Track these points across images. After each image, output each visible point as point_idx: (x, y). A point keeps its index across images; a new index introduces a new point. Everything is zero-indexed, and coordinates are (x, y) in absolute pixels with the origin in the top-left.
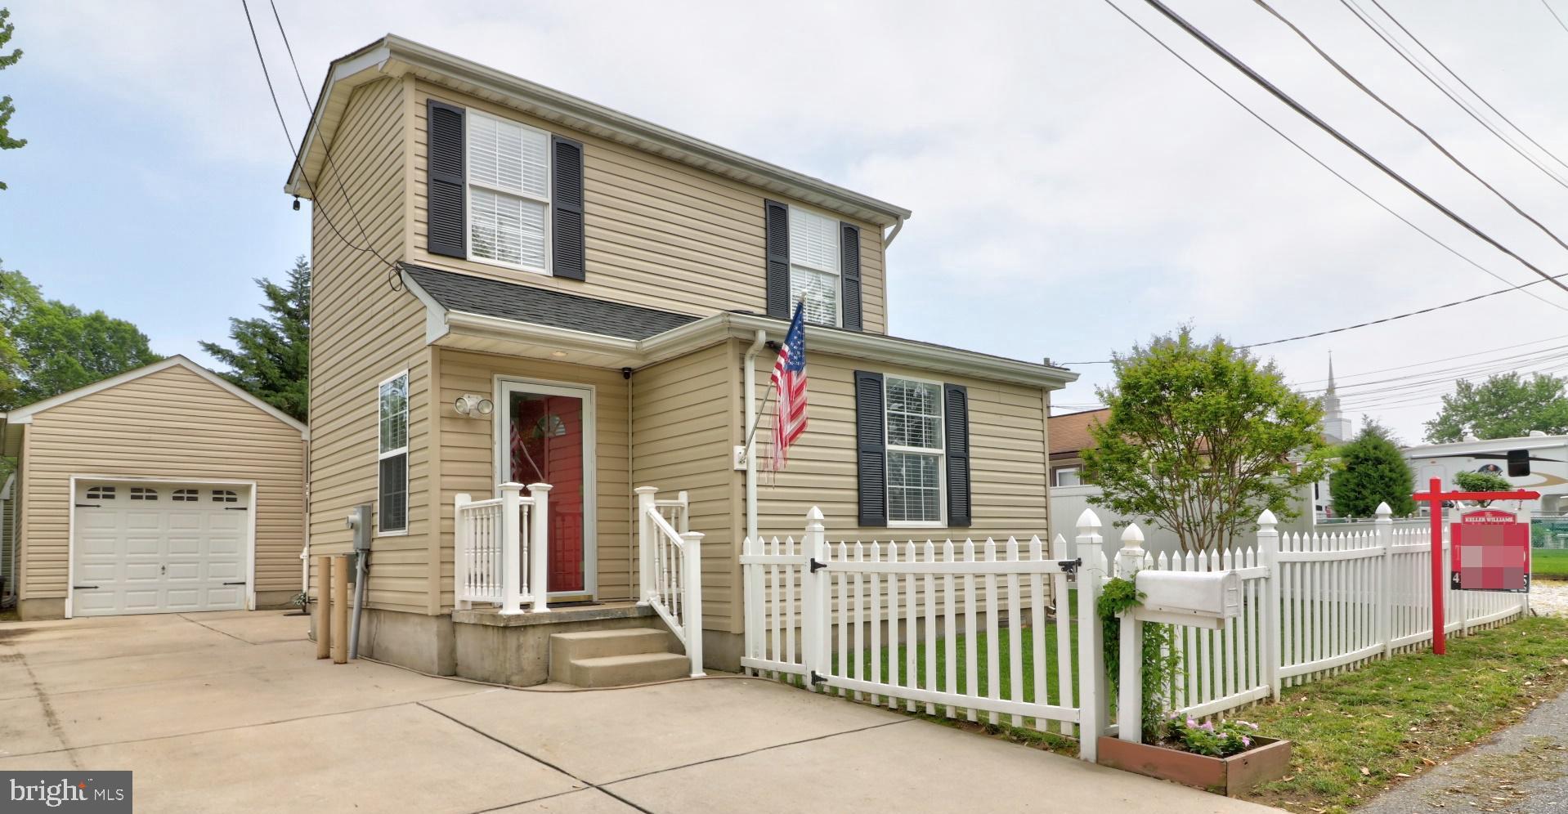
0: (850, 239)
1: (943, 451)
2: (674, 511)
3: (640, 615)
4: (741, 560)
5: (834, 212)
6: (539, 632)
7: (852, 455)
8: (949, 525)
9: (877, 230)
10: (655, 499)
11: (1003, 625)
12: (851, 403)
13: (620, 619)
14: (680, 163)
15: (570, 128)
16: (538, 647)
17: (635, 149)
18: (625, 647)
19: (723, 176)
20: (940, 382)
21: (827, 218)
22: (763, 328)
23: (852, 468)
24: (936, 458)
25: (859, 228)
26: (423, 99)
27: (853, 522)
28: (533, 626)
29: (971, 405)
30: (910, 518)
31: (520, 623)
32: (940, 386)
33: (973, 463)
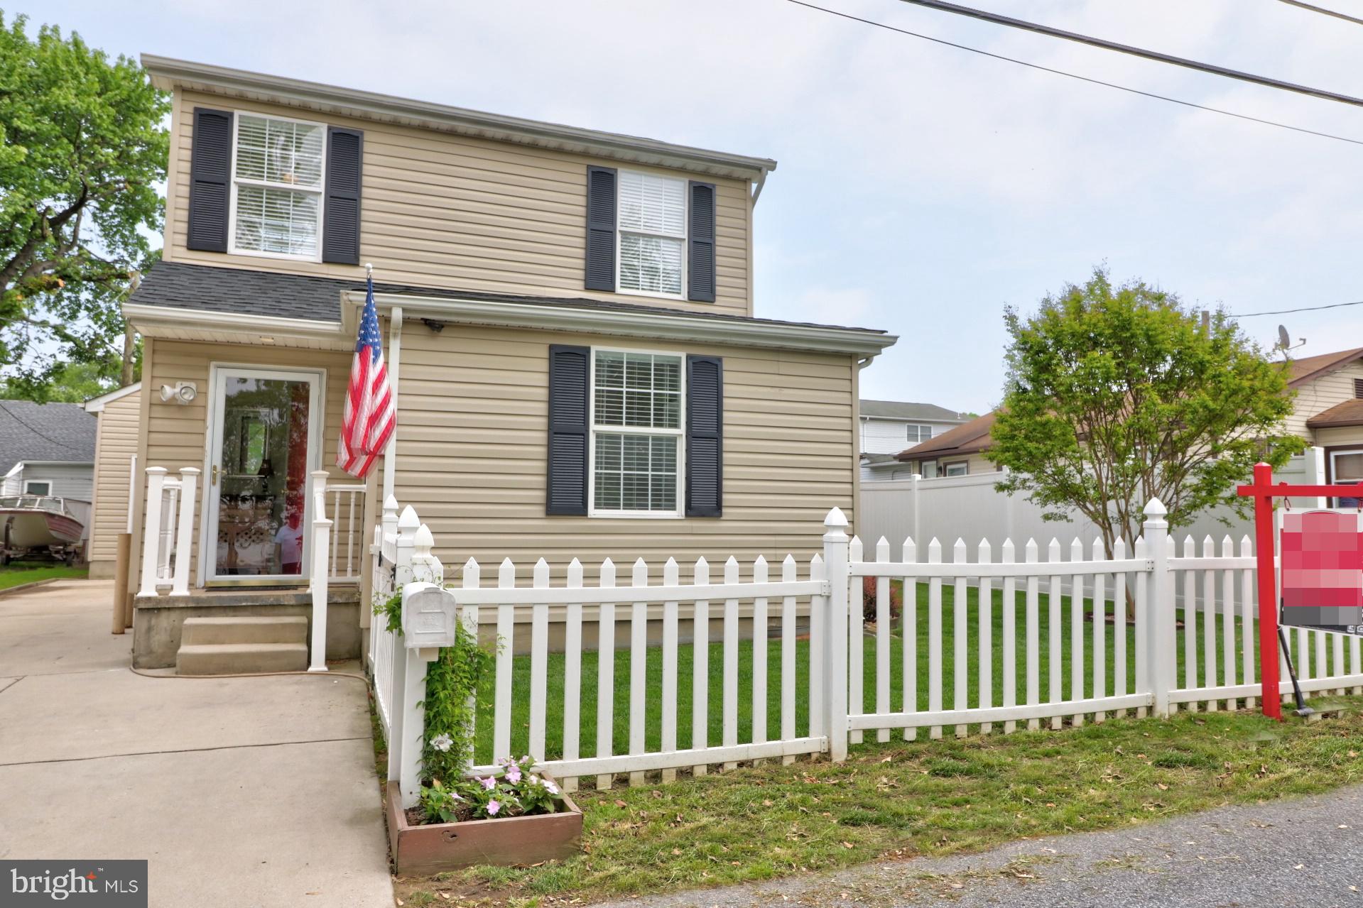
0: (701, 199)
1: (682, 430)
2: (353, 496)
3: (299, 603)
4: (371, 550)
5: (681, 171)
6: (174, 616)
7: (542, 437)
8: (687, 515)
9: (741, 186)
10: (327, 483)
11: (775, 633)
12: (543, 379)
13: (272, 606)
14: (479, 138)
15: (350, 117)
16: (172, 630)
17: (424, 129)
18: (250, 635)
19: (533, 147)
20: (682, 355)
21: (669, 179)
22: (398, 305)
23: (542, 451)
24: (672, 440)
25: (714, 186)
26: (190, 107)
27: (540, 510)
28: (169, 609)
29: (727, 377)
30: (628, 506)
31: (150, 605)
32: (680, 358)
33: (727, 443)
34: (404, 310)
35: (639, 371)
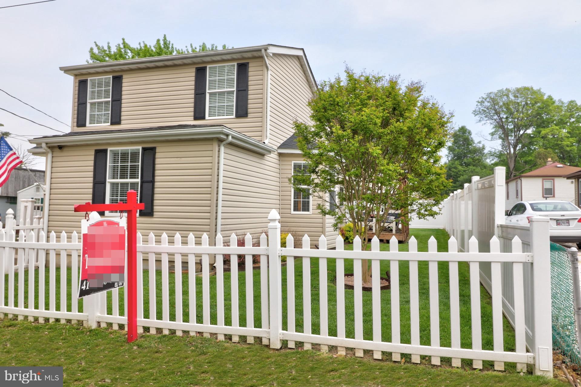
0: (243, 69)
1: (139, 180)
5: (233, 60)
8: (140, 215)
9: (261, 59)
12: (92, 163)
15: (118, 71)
19: (176, 65)
20: (140, 147)
21: (229, 65)
23: (91, 191)
24: (136, 184)
25: (248, 63)
26: (77, 80)
29: (158, 155)
32: (139, 149)
33: (157, 184)
34: (47, 144)
35: (124, 156)
